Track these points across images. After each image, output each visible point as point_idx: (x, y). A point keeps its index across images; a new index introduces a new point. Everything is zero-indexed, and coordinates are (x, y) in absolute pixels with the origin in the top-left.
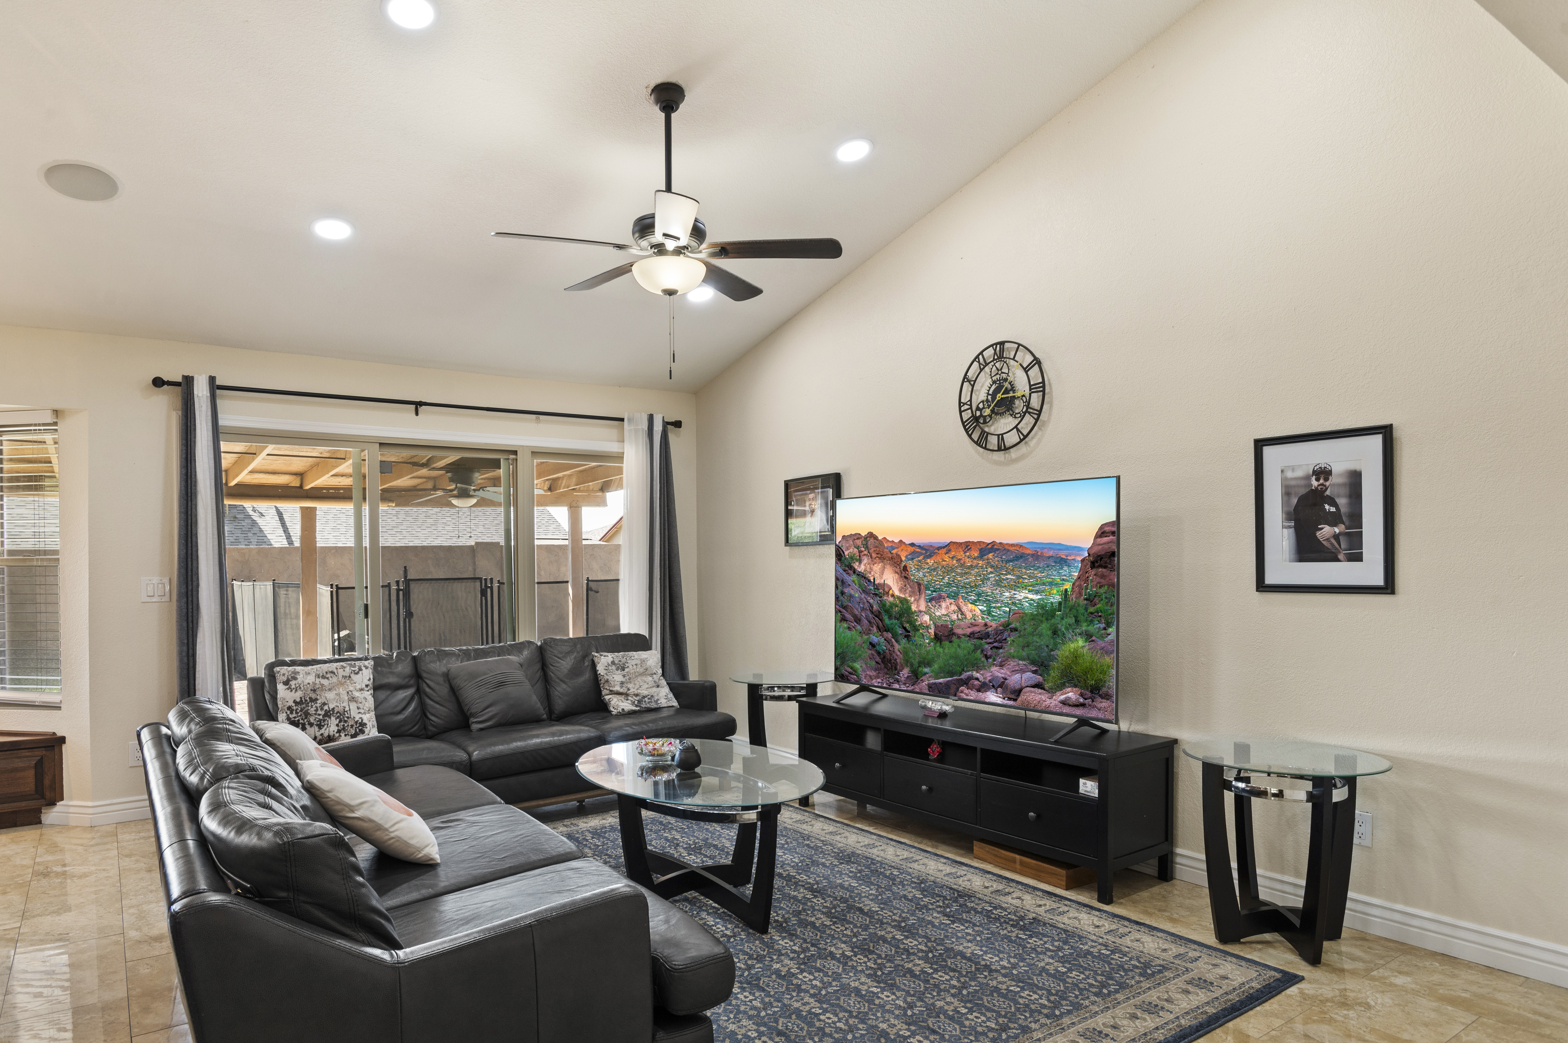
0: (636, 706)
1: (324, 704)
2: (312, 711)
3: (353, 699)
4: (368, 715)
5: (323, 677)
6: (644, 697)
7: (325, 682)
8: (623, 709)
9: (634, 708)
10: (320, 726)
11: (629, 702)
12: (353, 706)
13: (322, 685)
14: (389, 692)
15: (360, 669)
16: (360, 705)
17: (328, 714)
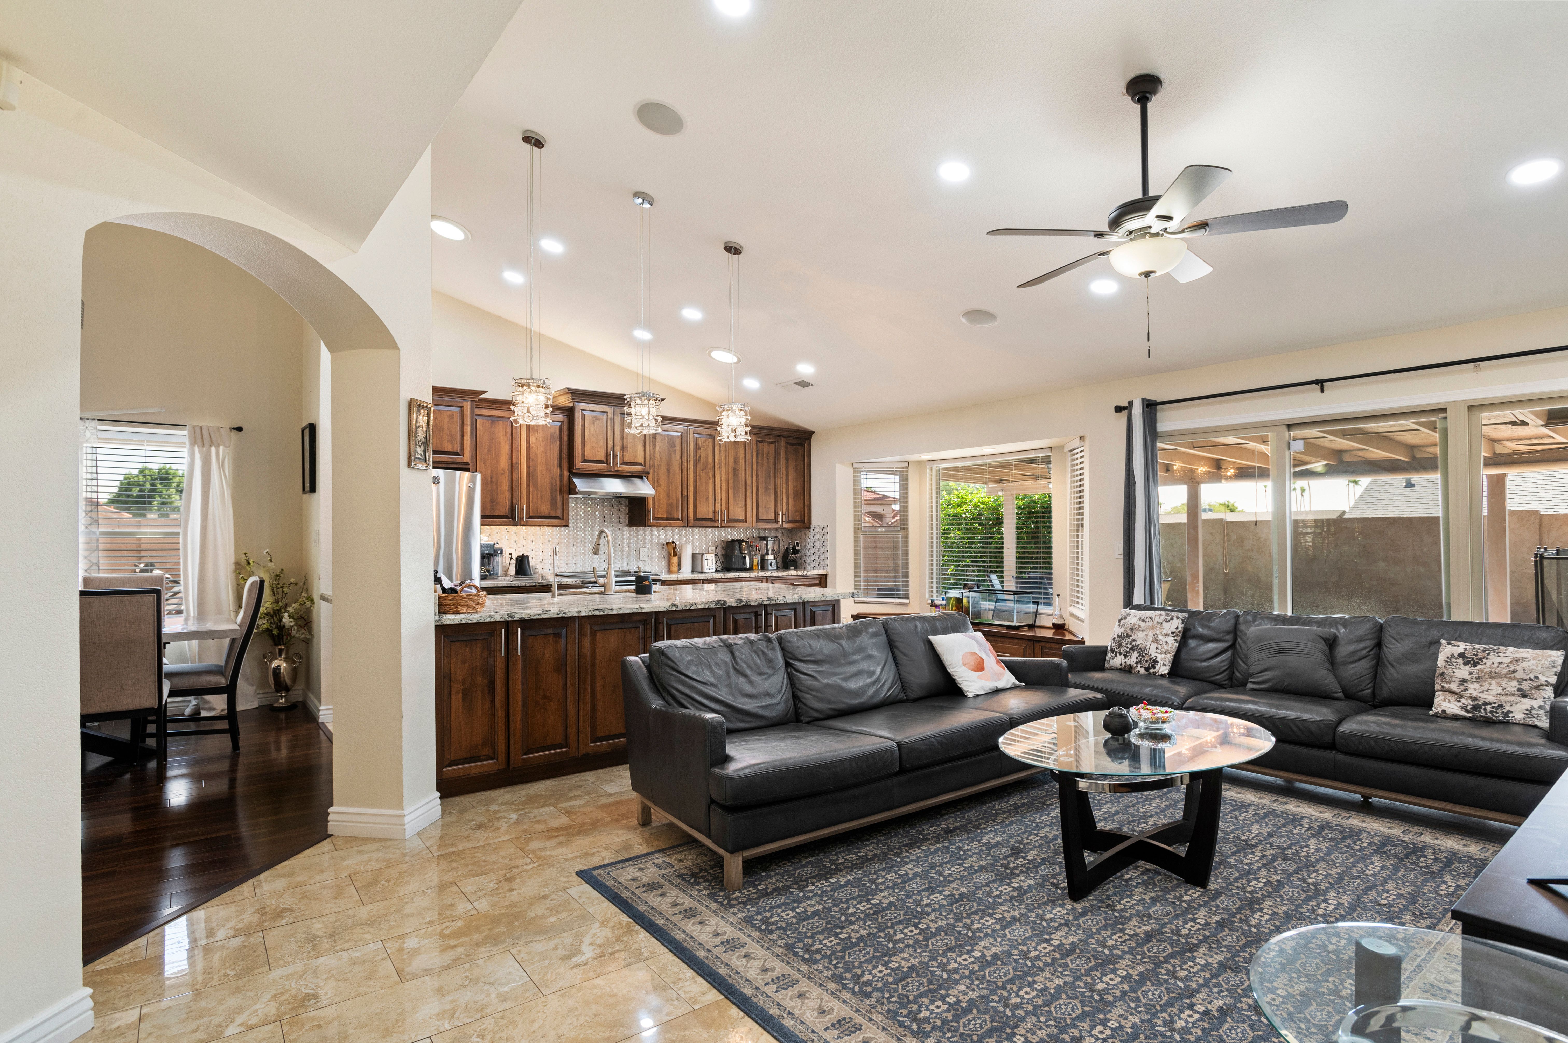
0: (1467, 711)
1: (1134, 640)
2: (1124, 644)
3: (1156, 641)
4: (1163, 656)
5: (1143, 620)
6: (1486, 704)
7: (1143, 624)
8: (1444, 711)
9: (1463, 713)
10: (1126, 656)
11: (1460, 704)
12: (1154, 646)
13: (1140, 626)
14: (1201, 642)
15: (1172, 619)
16: (1160, 647)
17: (1132, 649)
